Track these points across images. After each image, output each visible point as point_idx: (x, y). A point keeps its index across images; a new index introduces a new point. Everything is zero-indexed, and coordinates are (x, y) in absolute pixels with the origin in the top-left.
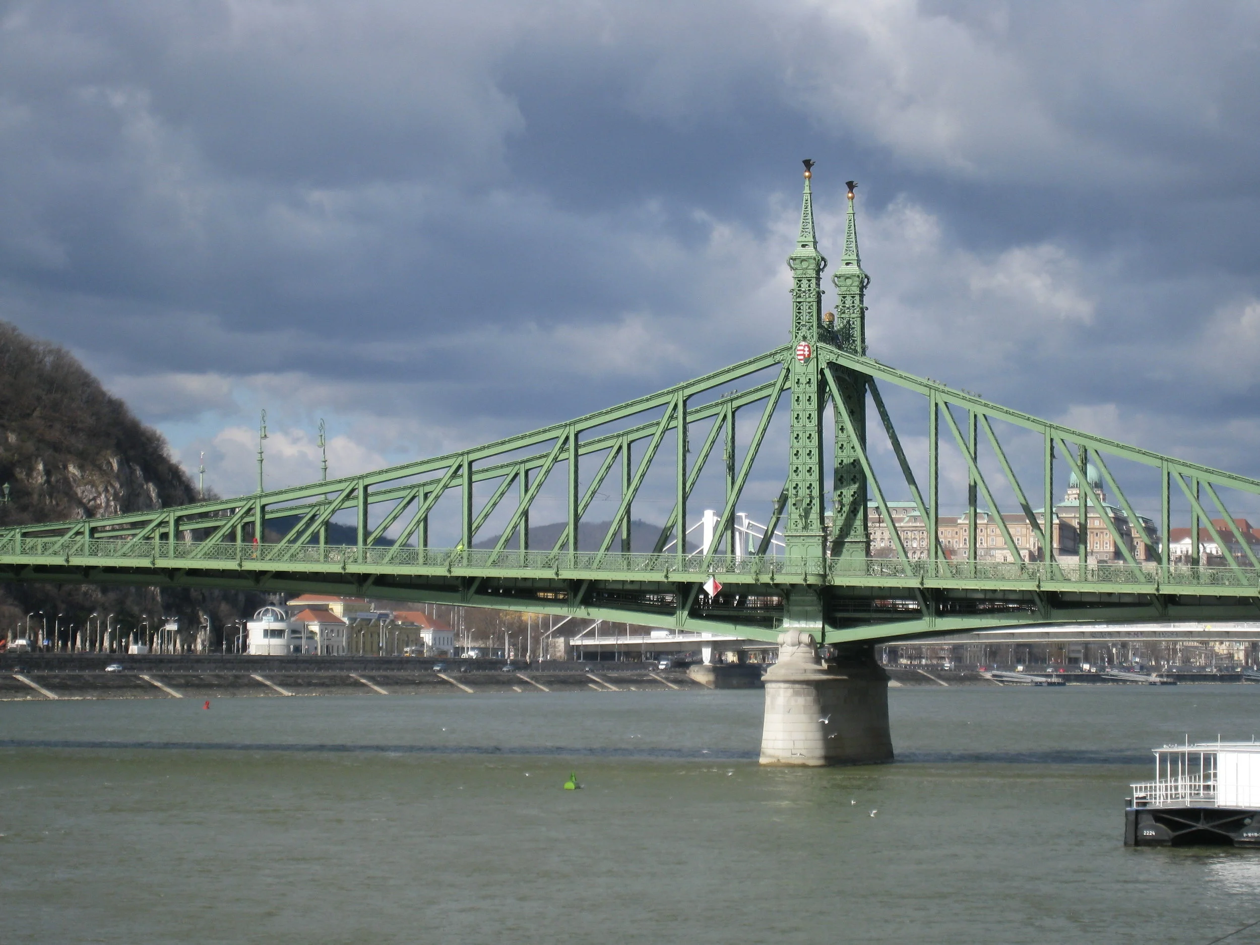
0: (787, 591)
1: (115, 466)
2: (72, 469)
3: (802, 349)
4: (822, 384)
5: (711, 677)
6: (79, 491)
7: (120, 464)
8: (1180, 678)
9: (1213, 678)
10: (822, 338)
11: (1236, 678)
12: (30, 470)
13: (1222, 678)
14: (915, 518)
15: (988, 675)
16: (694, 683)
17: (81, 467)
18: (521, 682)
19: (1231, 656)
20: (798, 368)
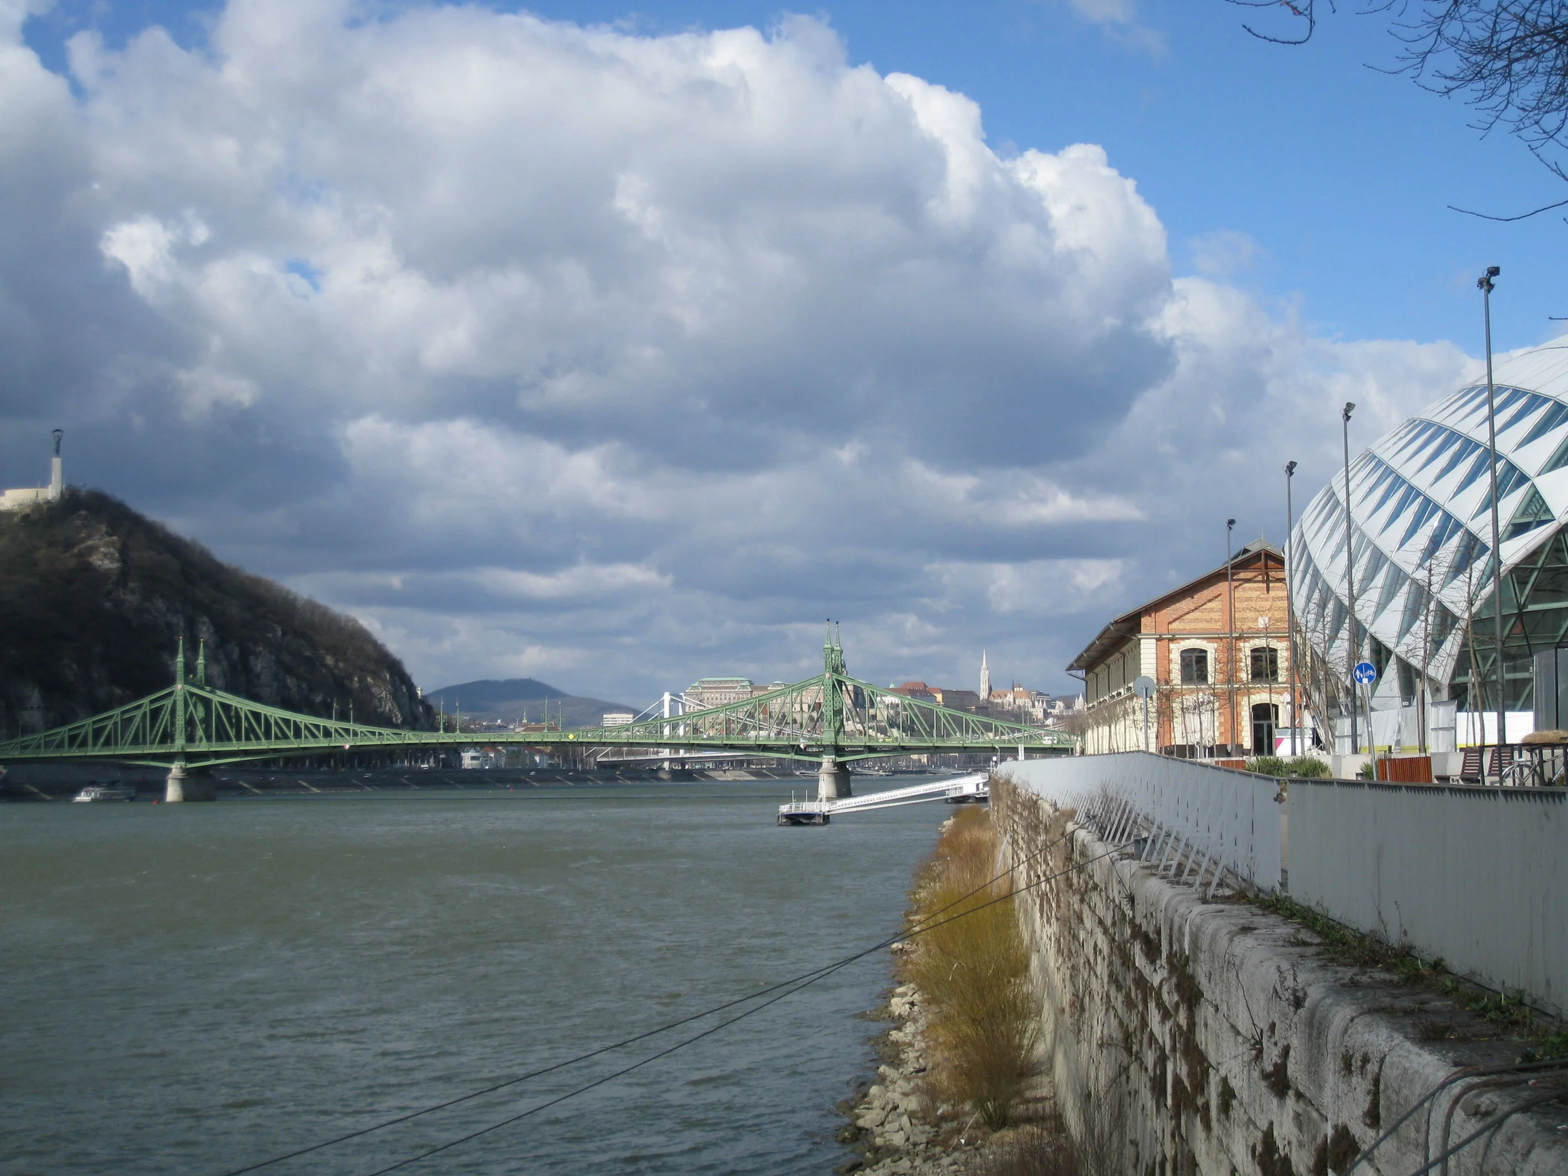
0: (824, 747)
1: (388, 677)
2: (369, 679)
3: (827, 675)
4: (834, 686)
5: (670, 776)
6: (373, 690)
7: (390, 677)
8: (895, 772)
9: (911, 772)
10: (833, 671)
11: (924, 772)
12: (352, 680)
13: (916, 772)
14: (744, 687)
15: (798, 773)
16: (662, 779)
17: (373, 679)
18: (591, 780)
19: (920, 760)
20: (826, 680)
